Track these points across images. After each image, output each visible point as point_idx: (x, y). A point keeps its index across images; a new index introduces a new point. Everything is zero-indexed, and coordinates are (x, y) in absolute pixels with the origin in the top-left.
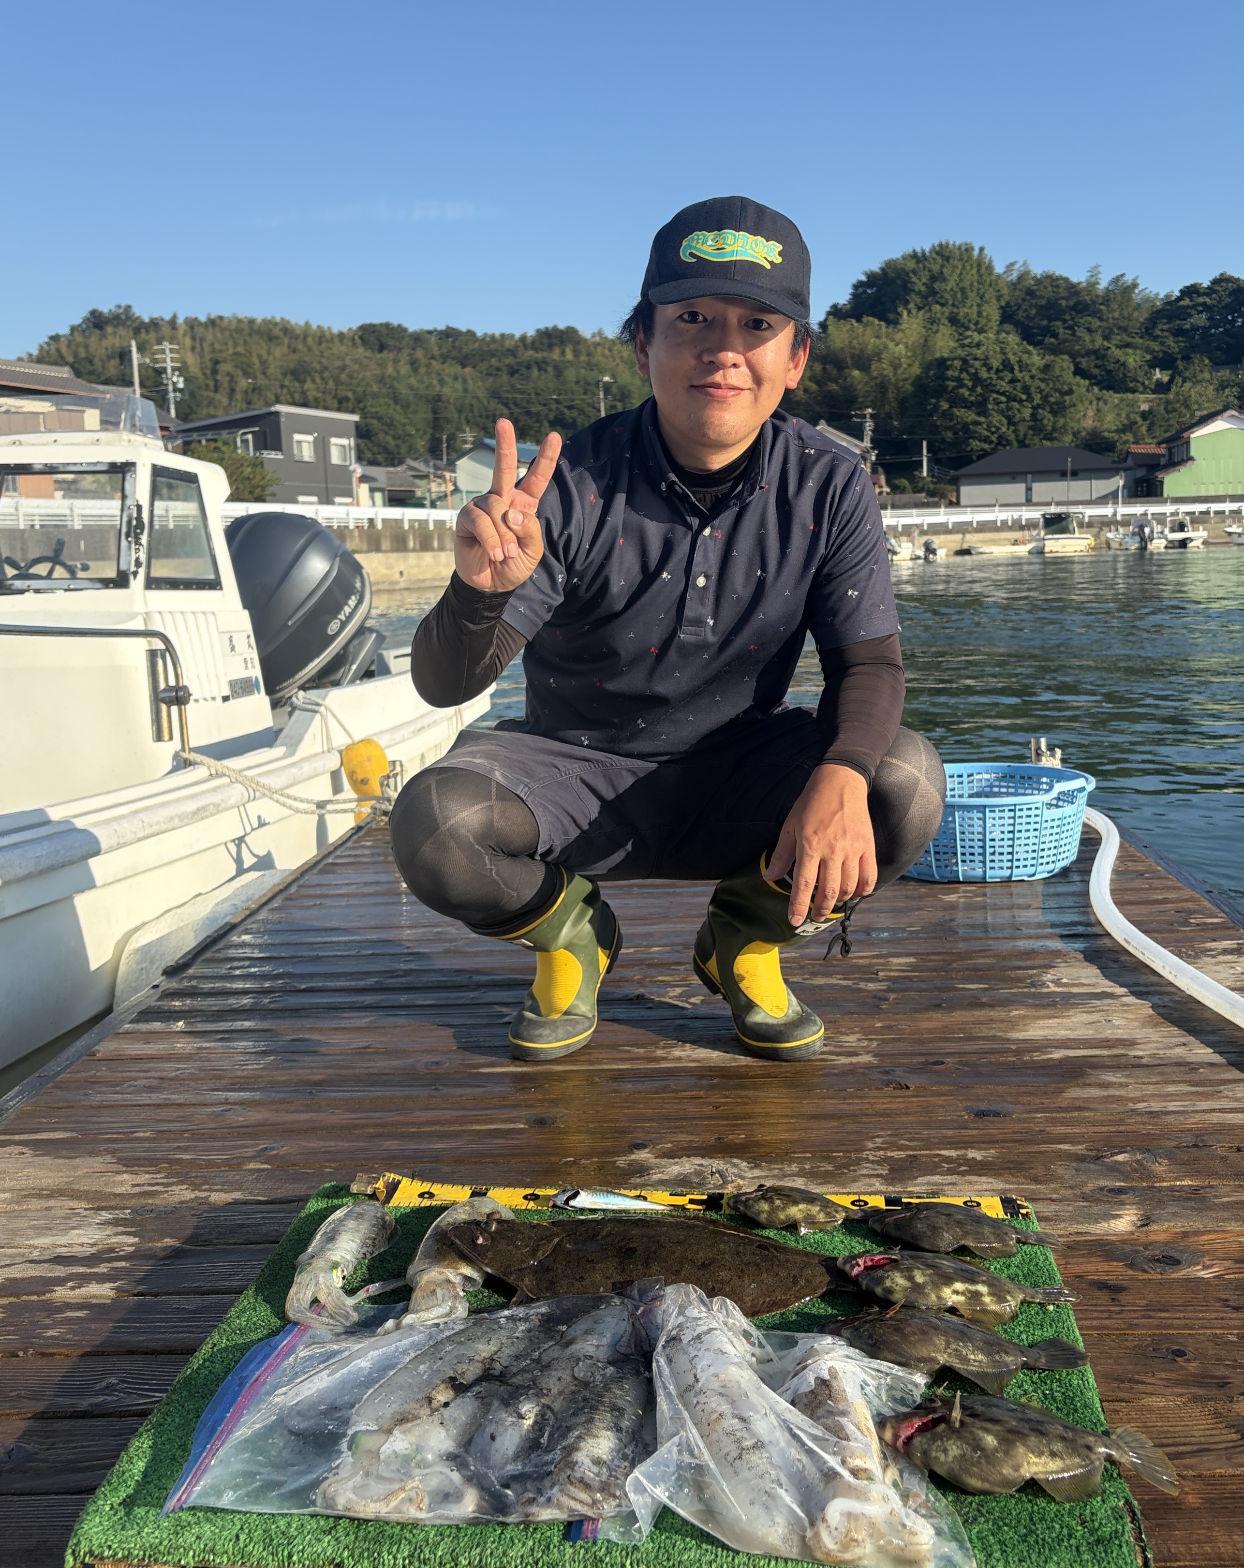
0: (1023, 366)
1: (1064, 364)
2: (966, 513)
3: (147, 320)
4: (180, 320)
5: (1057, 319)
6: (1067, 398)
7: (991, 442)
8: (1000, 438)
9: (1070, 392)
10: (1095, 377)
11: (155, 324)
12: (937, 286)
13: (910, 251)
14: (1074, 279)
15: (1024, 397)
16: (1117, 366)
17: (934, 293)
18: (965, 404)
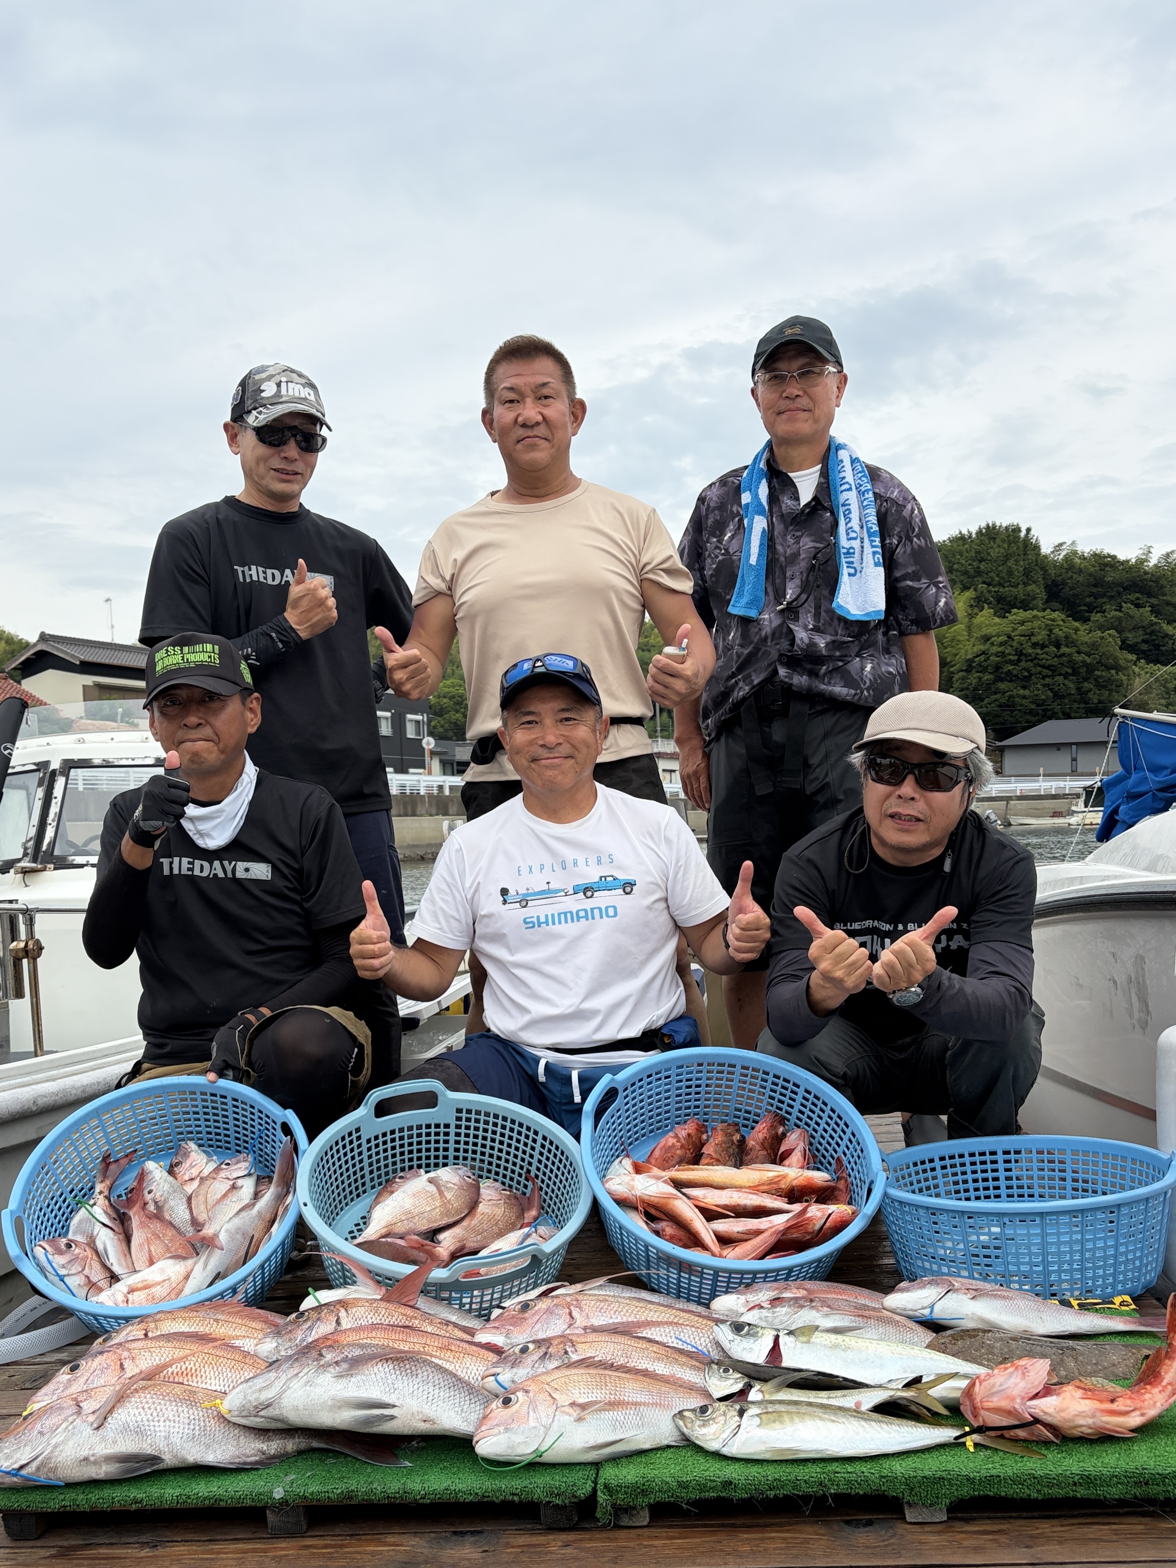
0: (1069, 641)
1: (1111, 641)
2: (1010, 782)
5: (1103, 595)
6: (1113, 672)
7: (1038, 714)
8: (1044, 710)
9: (1118, 668)
10: (1144, 652)
12: (983, 566)
13: (955, 532)
14: (1122, 557)
15: (1070, 671)
16: (1166, 640)
17: (978, 572)
18: (1010, 677)
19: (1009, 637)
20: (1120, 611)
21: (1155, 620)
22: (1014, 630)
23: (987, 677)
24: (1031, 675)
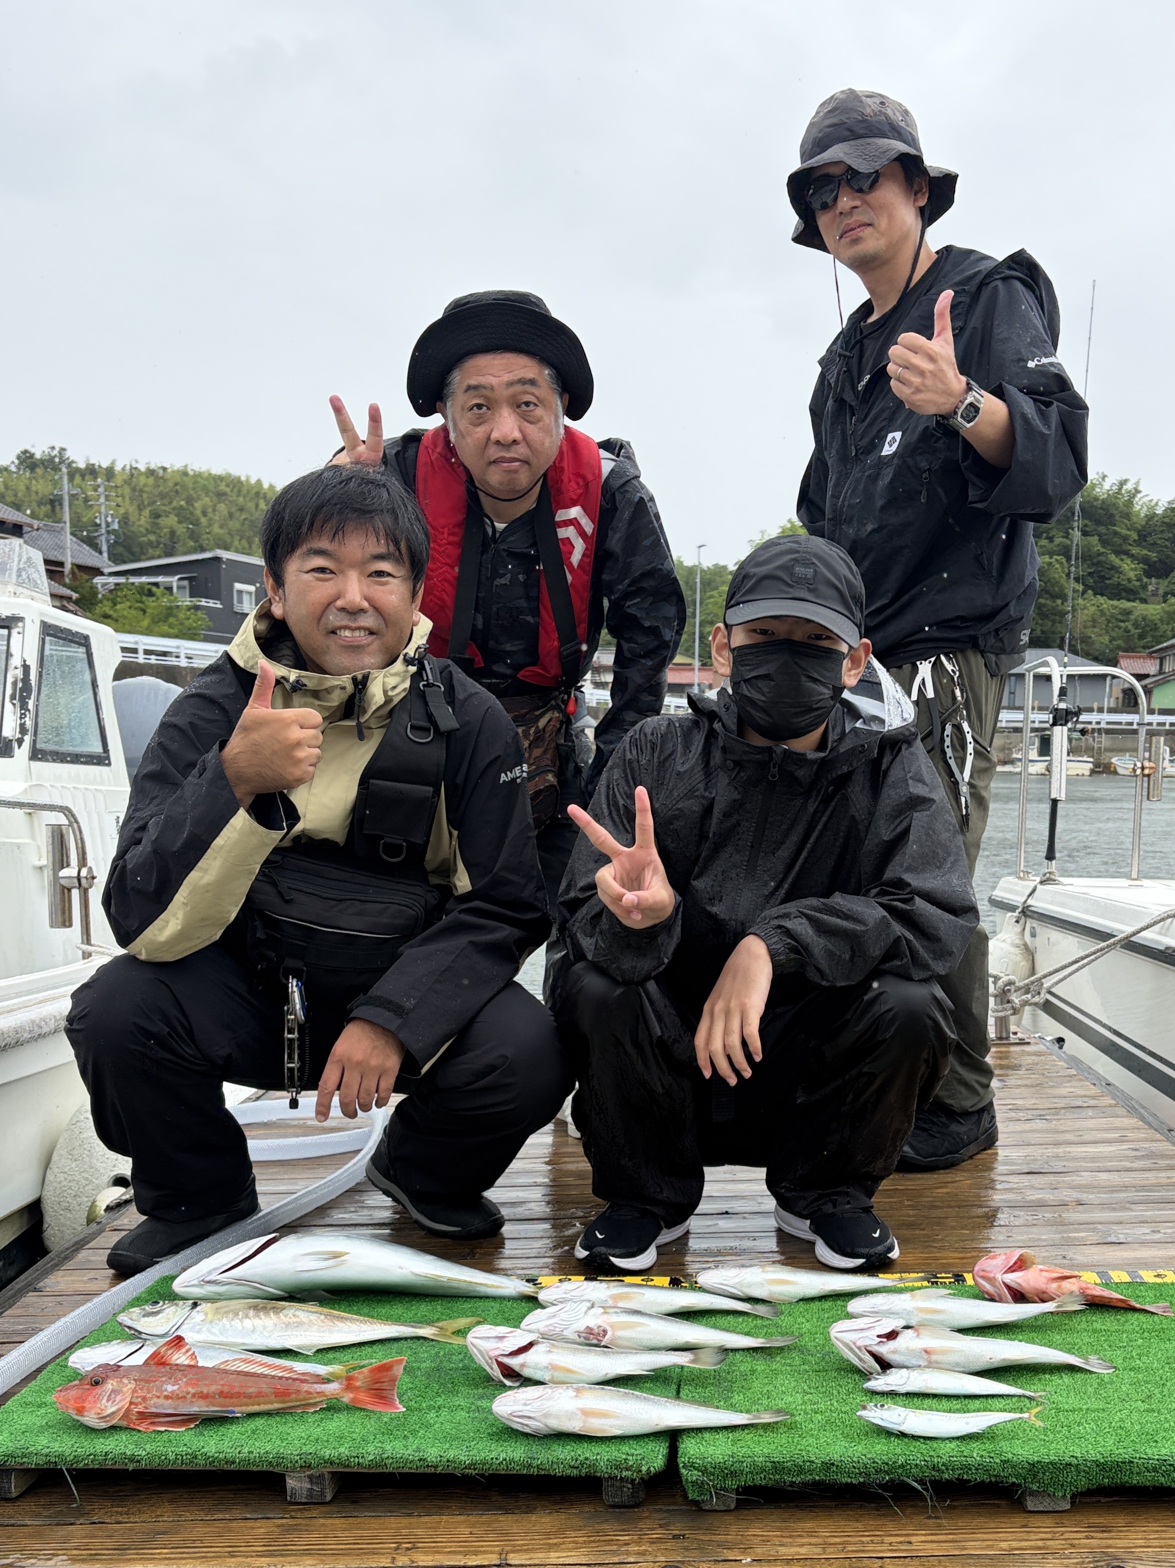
3: (82, 465)
4: (118, 468)
6: (1059, 602)
9: (1063, 597)
10: (1091, 583)
11: (91, 471)
16: (1112, 572)
20: (1067, 537)
21: (1102, 550)
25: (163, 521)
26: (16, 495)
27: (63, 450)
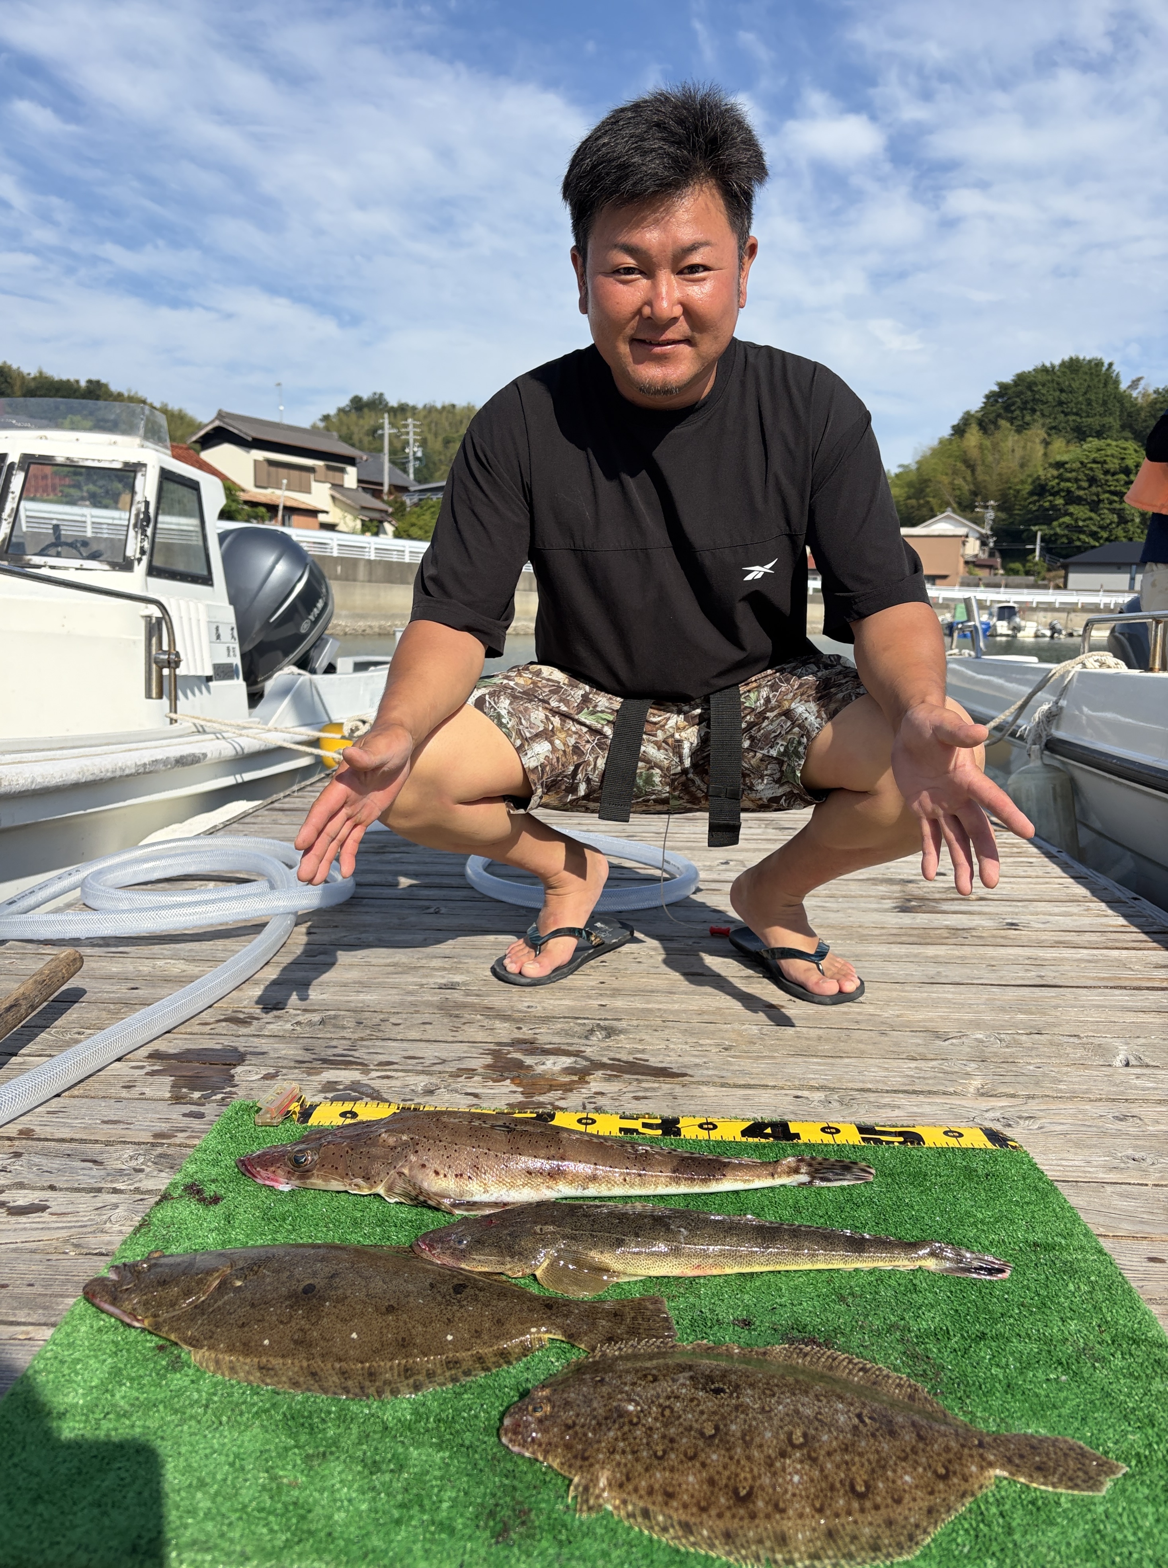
2: (1073, 595)
3: (396, 404)
8: (1110, 533)
11: (402, 408)
13: (1041, 364)
17: (1059, 402)
18: (1079, 501)
19: (1082, 463)
22: (1088, 456)
23: (1059, 501)
24: (1100, 501)
25: (451, 445)
26: (348, 428)
27: (381, 395)
